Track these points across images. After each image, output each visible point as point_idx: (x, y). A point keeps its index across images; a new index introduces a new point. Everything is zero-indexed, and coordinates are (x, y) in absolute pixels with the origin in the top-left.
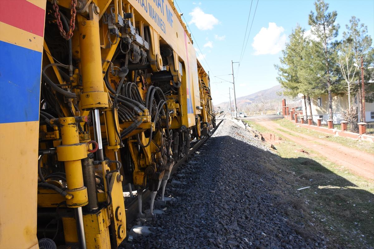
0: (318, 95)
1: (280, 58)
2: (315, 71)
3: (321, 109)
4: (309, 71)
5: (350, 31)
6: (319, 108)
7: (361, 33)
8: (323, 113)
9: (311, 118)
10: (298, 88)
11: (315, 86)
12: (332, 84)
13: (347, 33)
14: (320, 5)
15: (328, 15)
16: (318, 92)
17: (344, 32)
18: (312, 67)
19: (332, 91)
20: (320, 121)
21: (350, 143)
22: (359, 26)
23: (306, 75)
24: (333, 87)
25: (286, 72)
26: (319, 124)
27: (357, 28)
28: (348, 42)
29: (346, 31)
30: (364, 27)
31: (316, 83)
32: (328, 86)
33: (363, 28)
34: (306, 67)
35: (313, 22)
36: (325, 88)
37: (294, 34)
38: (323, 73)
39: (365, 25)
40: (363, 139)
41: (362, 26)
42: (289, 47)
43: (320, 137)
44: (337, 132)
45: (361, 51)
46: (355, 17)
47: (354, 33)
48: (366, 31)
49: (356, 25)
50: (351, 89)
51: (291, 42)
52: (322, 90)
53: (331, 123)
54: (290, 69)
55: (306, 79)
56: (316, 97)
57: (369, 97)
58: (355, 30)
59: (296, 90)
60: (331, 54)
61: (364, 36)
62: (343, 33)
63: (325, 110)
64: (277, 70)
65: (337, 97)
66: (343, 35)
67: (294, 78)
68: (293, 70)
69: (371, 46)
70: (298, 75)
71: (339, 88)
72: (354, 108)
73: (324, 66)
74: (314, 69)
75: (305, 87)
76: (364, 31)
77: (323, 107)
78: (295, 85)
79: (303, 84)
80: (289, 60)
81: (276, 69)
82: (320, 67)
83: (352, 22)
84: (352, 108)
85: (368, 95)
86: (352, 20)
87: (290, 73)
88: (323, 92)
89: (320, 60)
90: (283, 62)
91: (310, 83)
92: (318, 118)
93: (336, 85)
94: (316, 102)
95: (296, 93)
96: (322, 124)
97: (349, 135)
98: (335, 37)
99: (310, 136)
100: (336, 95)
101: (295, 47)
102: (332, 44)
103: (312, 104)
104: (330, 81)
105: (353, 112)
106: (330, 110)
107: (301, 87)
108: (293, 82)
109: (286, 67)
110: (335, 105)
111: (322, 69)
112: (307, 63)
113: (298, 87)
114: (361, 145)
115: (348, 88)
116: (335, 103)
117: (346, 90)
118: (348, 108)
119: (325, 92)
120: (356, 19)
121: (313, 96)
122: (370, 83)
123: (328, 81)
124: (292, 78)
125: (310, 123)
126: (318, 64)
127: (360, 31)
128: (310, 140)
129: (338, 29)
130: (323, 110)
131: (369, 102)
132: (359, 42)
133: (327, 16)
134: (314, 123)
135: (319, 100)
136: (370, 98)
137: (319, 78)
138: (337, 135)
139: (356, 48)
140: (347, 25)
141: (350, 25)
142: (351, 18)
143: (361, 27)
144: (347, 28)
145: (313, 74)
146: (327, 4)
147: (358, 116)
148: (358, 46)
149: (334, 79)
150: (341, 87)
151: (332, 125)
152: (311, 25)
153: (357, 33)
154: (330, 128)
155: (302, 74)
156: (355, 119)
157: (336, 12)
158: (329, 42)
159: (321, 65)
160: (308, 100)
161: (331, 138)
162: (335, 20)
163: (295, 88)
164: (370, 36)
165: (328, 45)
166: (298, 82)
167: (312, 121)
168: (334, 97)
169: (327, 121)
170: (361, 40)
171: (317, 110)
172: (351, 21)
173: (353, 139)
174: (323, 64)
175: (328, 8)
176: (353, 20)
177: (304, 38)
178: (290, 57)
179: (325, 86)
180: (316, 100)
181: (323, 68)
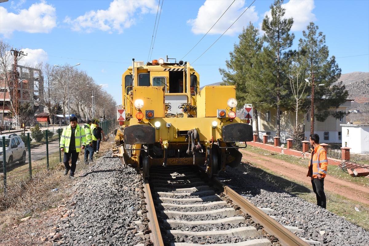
0: (266, 109)
1: (227, 62)
2: (264, 83)
3: (268, 124)
4: (258, 81)
5: (307, 39)
6: (266, 123)
7: (318, 43)
8: (270, 128)
9: (256, 134)
10: (245, 99)
11: (263, 98)
12: (282, 98)
13: (303, 41)
14: (277, 9)
15: (283, 21)
16: (266, 106)
17: (301, 39)
18: (262, 77)
19: (281, 106)
20: (266, 138)
21: (293, 160)
22: (317, 35)
23: (255, 86)
24: (282, 102)
25: (231, 79)
26: (265, 141)
27: (314, 36)
28: (301, 54)
29: (304, 38)
30: (322, 36)
31: (265, 95)
32: (277, 100)
33: (320, 38)
34: (256, 77)
35: (267, 28)
36: (274, 102)
37: (245, 35)
38: (273, 85)
39: (323, 34)
40: (305, 157)
41: (320, 34)
42: (238, 50)
43: (265, 155)
44: (283, 150)
45: (316, 62)
46: (313, 24)
47: (311, 42)
48: (324, 41)
49: (314, 33)
50: (299, 106)
51: (241, 43)
52: (271, 104)
53: (277, 140)
54: (237, 75)
55: (254, 90)
56: (264, 111)
57: (320, 115)
58: (312, 39)
59: (243, 101)
60: (283, 65)
61: (322, 46)
62: (299, 41)
63: (272, 126)
64: (223, 75)
65: (288, 112)
66: (299, 43)
67: (241, 87)
68: (241, 77)
69: (327, 59)
70: (246, 85)
71: (289, 103)
72: (301, 126)
73: (275, 78)
74: (264, 80)
75: (253, 99)
76: (321, 41)
77: (270, 122)
78: (242, 95)
79: (251, 94)
80: (237, 65)
81: (221, 74)
82: (270, 79)
83: (310, 29)
84: (299, 126)
85: (320, 113)
86: (310, 27)
87: (236, 80)
88: (271, 106)
89: (271, 71)
90: (229, 66)
91: (258, 96)
92: (265, 134)
93: (285, 99)
94: (264, 116)
95: (242, 104)
96: (268, 142)
97: (293, 153)
98: (289, 46)
99: (255, 153)
100: (286, 110)
101: (245, 51)
102: (285, 54)
103: (259, 117)
104: (279, 95)
105: (300, 130)
106: (278, 126)
107: (248, 98)
108: (240, 91)
109: (232, 72)
110: (284, 121)
111: (272, 81)
112: (257, 72)
113: (245, 97)
114: (303, 162)
115: (296, 104)
116: (284, 118)
117: (295, 107)
118: (296, 125)
119: (273, 106)
120: (315, 26)
121: (260, 110)
122: (323, 99)
123: (278, 95)
124: (238, 86)
125: (255, 140)
126: (269, 75)
127: (317, 40)
128: (255, 157)
129: (292, 38)
130: (271, 125)
131: (320, 121)
132: (315, 52)
133: (283, 23)
134: (260, 140)
135: (267, 114)
136: (322, 116)
137: (268, 91)
138: (283, 153)
139: (312, 59)
140: (304, 32)
141: (307, 32)
142: (309, 24)
143: (319, 36)
144: (304, 35)
145: (262, 85)
146: (284, 10)
147: (304, 134)
148: (314, 57)
149: (283, 93)
150: (290, 102)
151: (279, 143)
152: (265, 30)
153: (314, 42)
154: (276, 146)
155: (251, 84)
156: (301, 137)
157: (292, 19)
158: (283, 51)
159: (272, 77)
160: (254, 113)
161: (276, 155)
162: (290, 28)
163: (241, 98)
164: (327, 47)
165: (281, 55)
166: (245, 92)
167: (257, 137)
168: (284, 111)
169: (274, 137)
170: (318, 50)
171: (264, 125)
172: (308, 28)
173: (297, 157)
174: (274, 75)
175: (284, 13)
176: (312, 27)
177: (256, 40)
178: (239, 61)
179: (273, 100)
180: (264, 113)
181: (274, 80)
